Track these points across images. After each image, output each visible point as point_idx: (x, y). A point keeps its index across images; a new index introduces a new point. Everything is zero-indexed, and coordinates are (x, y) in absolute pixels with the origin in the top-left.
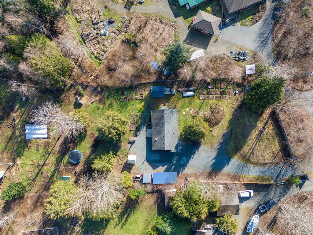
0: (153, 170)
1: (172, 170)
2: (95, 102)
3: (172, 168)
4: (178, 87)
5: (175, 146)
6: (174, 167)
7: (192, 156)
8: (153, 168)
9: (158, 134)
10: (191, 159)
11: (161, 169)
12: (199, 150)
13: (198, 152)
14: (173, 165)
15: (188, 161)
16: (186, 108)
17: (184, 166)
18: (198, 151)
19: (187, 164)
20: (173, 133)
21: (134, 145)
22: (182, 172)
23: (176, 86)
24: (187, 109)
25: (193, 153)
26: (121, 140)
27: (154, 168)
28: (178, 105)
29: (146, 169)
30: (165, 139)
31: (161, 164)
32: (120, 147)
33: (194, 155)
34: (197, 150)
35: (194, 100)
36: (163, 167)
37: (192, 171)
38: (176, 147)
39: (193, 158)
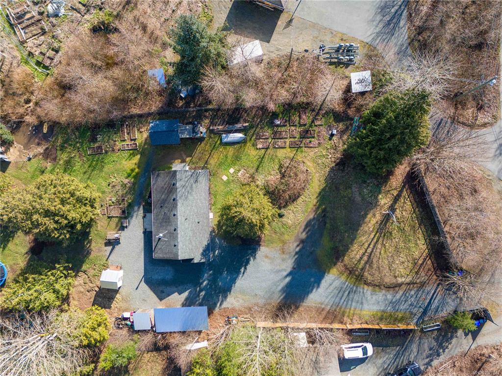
0: (159, 301)
1: (200, 300)
2: (35, 156)
3: (199, 296)
4: (212, 123)
5: (201, 251)
6: (203, 293)
7: (242, 270)
8: (158, 297)
9: (164, 224)
10: (241, 276)
11: (177, 299)
12: (257, 256)
13: (254, 260)
14: (201, 291)
15: (233, 281)
16: (229, 167)
17: (226, 291)
18: (255, 258)
19: (232, 287)
20: (197, 221)
21: (117, 248)
22: (220, 305)
23: (207, 121)
24: (232, 170)
25: (244, 264)
26: (90, 238)
27: (161, 296)
28: (212, 162)
29: (143, 300)
30: (179, 236)
31: (175, 289)
32: (89, 253)
33: (246, 268)
34: (252, 256)
35: (246, 150)
36: (180, 294)
37: (241, 301)
38: (204, 251)
39: (244, 273)
